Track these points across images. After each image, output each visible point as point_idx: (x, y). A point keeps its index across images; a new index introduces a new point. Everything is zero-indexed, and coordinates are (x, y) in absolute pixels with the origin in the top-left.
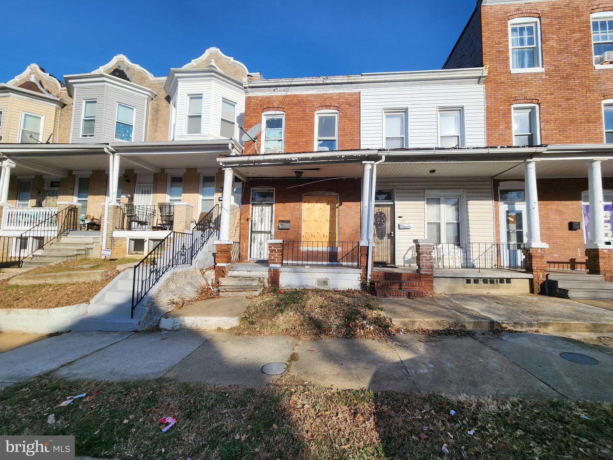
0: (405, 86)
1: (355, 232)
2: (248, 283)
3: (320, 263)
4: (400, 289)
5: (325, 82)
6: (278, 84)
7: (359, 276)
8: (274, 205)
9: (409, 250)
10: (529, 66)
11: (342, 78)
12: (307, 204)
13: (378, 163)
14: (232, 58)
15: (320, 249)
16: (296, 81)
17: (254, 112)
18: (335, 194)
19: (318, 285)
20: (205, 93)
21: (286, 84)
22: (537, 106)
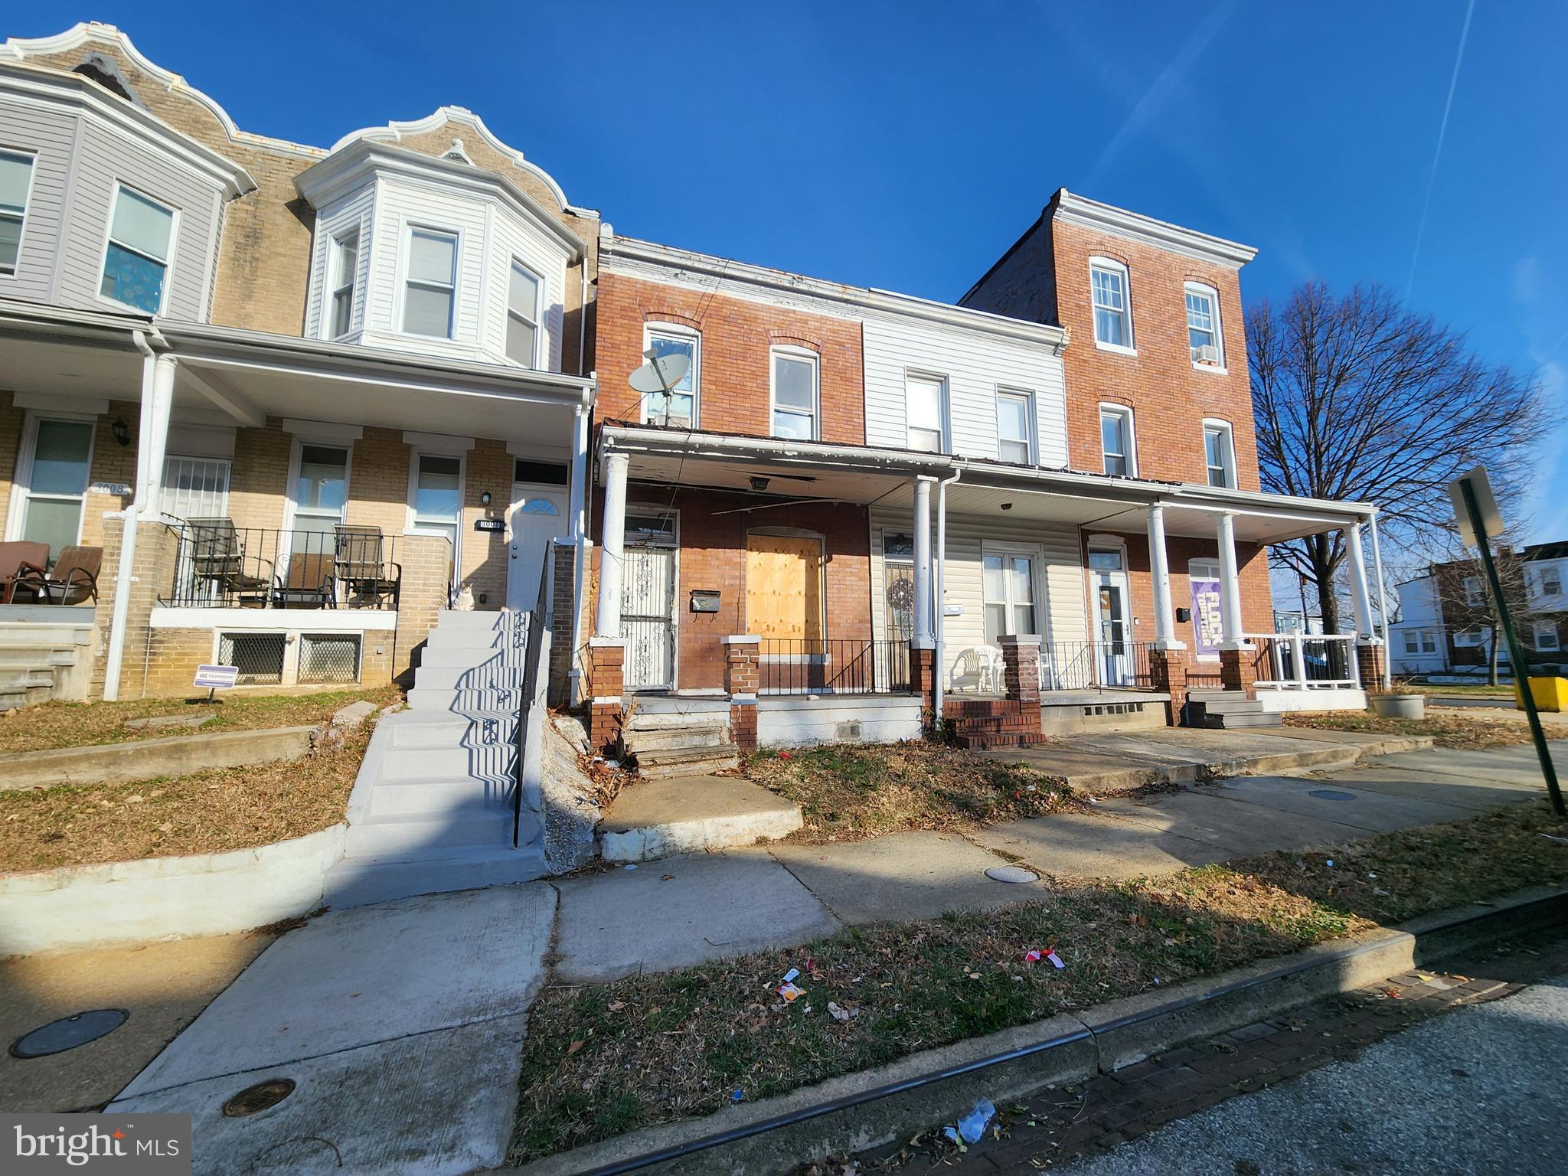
0: (941, 330)
1: (860, 622)
2: (697, 741)
3: (785, 691)
4: (998, 731)
5: (795, 286)
6: (689, 263)
7: (918, 711)
8: (677, 552)
9: (959, 658)
10: (1114, 342)
11: (831, 287)
12: (755, 554)
13: (947, 482)
14: (520, 155)
15: (785, 659)
16: (734, 268)
17: (623, 317)
18: (817, 535)
19: (840, 736)
20: (467, 231)
21: (709, 268)
22: (1131, 412)
